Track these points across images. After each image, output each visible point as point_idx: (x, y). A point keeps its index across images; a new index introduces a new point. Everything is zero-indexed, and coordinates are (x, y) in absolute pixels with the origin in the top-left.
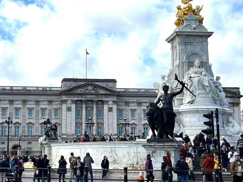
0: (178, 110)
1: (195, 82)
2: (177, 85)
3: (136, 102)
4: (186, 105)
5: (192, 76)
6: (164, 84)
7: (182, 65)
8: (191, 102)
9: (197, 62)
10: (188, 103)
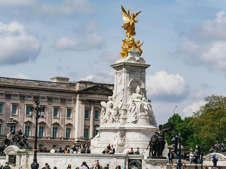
0: (124, 128)
1: (138, 106)
2: (122, 106)
3: (4, 94)
4: (130, 124)
5: (135, 100)
6: (111, 104)
7: (127, 90)
8: (135, 122)
9: (138, 89)
10: (132, 122)
